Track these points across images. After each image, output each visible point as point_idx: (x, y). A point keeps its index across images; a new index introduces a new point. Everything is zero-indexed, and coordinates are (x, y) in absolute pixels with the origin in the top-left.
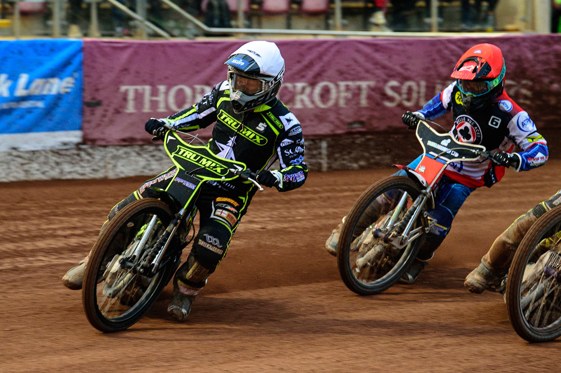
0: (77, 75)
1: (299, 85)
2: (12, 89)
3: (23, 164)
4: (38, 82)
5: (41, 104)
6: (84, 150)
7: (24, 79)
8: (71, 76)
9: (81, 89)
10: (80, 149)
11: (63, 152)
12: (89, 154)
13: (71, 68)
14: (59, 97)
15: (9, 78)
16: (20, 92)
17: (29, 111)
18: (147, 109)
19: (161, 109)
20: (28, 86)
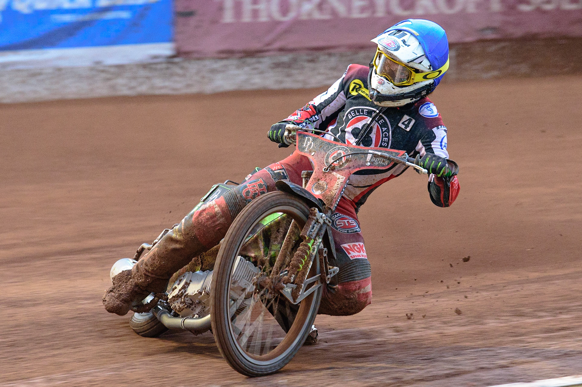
5: (125, 15)
6: (176, 63)
10: (172, 63)
11: (154, 66)
14: (146, 7)
16: (103, 3)
17: (114, 22)
18: (247, 18)
19: (263, 18)
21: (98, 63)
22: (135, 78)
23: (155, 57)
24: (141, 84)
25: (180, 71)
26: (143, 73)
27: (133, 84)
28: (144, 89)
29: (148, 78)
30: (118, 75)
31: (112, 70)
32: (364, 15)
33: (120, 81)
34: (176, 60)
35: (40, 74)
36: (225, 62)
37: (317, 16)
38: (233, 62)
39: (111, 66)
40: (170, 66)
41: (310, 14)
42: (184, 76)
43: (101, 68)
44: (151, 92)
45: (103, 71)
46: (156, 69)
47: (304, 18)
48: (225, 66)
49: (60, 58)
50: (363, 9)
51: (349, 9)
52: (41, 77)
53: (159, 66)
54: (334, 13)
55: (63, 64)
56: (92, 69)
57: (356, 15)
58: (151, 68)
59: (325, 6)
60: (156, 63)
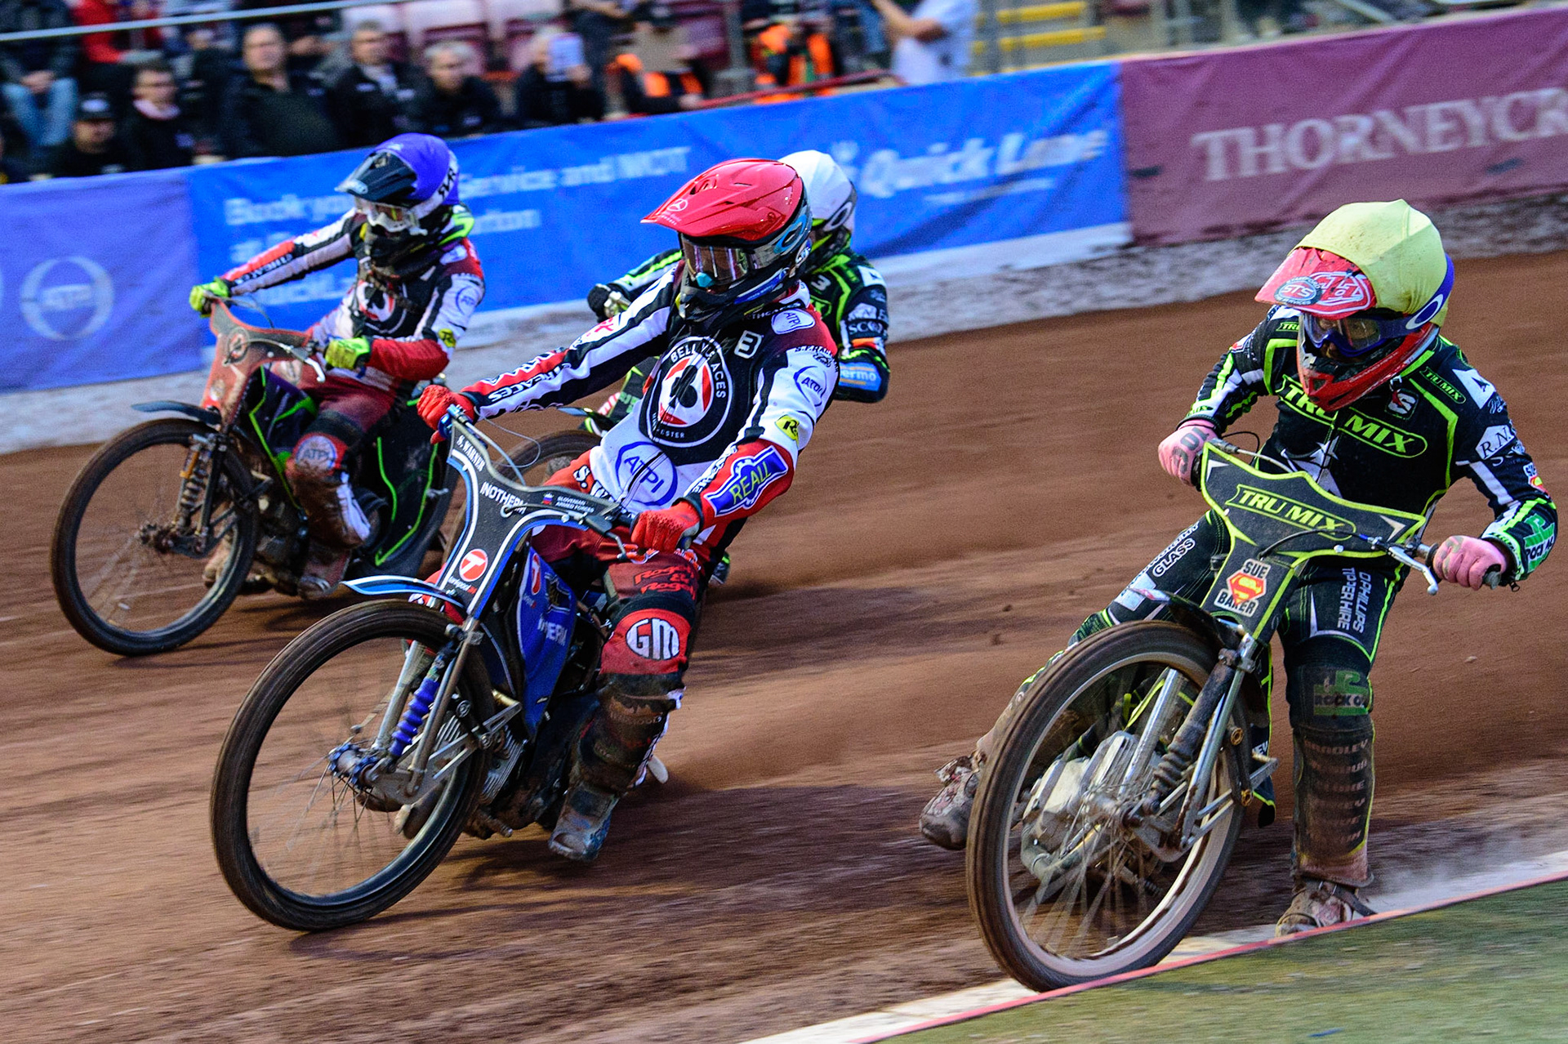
0: (1112, 124)
1: (1546, 94)
2: (992, 162)
3: (1024, 293)
4: (1039, 145)
5: (1043, 184)
6: (1135, 256)
7: (1011, 142)
8: (1097, 127)
9: (1119, 147)
10: (1129, 256)
11: (1098, 264)
12: (1146, 263)
13: (1098, 112)
14: (1080, 167)
15: (986, 145)
16: (1007, 167)
17: (1025, 197)
18: (1248, 170)
19: (1276, 168)
20: (1020, 154)
21: (1006, 267)
22: (1068, 287)
23: (1099, 249)
24: (1080, 295)
25: (1141, 269)
26: (1078, 276)
27: (1067, 296)
28: (1084, 304)
29: (1089, 284)
30: (1039, 285)
31: (1029, 277)
32: (1450, 147)
33: (1045, 294)
34: (1135, 250)
35: (913, 294)
36: (1215, 247)
37: (1369, 154)
38: (1228, 246)
39: (1027, 271)
40: (1125, 261)
41: (1356, 154)
42: (1149, 276)
43: (1012, 276)
44: (1096, 306)
45: (1014, 281)
46: (1100, 269)
47: (1347, 160)
48: (1218, 253)
49: (943, 266)
50: (1447, 137)
51: (1423, 139)
52: (913, 300)
53: (1105, 264)
54: (1397, 146)
55: (948, 274)
56: (997, 278)
57: (1436, 147)
58: (1094, 268)
59: (1380, 138)
60: (1100, 259)
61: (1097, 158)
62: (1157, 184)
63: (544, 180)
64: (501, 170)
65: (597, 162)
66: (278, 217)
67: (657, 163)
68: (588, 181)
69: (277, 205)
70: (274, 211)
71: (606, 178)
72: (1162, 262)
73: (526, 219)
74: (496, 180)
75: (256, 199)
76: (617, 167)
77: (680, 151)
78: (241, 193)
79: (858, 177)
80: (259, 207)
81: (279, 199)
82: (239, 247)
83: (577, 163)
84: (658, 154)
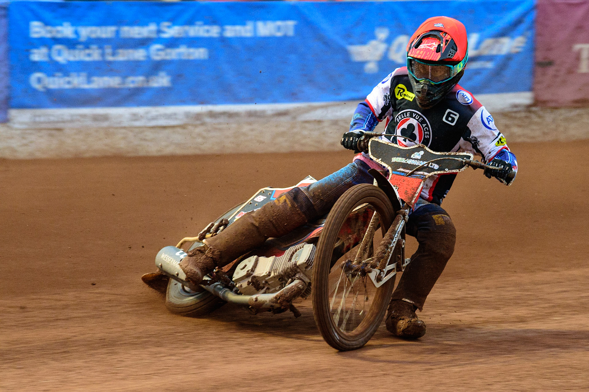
0: (529, 34)
4: (488, 42)
5: (490, 65)
6: (534, 112)
7: (474, 38)
8: (522, 34)
9: (533, 47)
10: (530, 112)
11: (513, 115)
12: (540, 117)
13: (522, 27)
14: (509, 58)
17: (478, 72)
20: (478, 46)
23: (516, 106)
25: (537, 120)
34: (534, 109)
36: (578, 111)
40: (528, 114)
42: (541, 124)
46: (515, 118)
48: (579, 115)
53: (518, 115)
60: (516, 112)
61: (518, 53)
62: (551, 71)
63: (214, 31)
64: (190, 22)
65: (243, 24)
66: (59, 36)
67: (279, 28)
68: (239, 35)
69: (59, 28)
70: (58, 32)
71: (249, 35)
72: (549, 117)
73: (200, 53)
74: (187, 28)
75: (47, 23)
76: (255, 28)
77: (291, 23)
78: (38, 18)
79: (388, 50)
80: (49, 28)
81: (61, 25)
82: (35, 51)
83: (234, 24)
84: (279, 23)
